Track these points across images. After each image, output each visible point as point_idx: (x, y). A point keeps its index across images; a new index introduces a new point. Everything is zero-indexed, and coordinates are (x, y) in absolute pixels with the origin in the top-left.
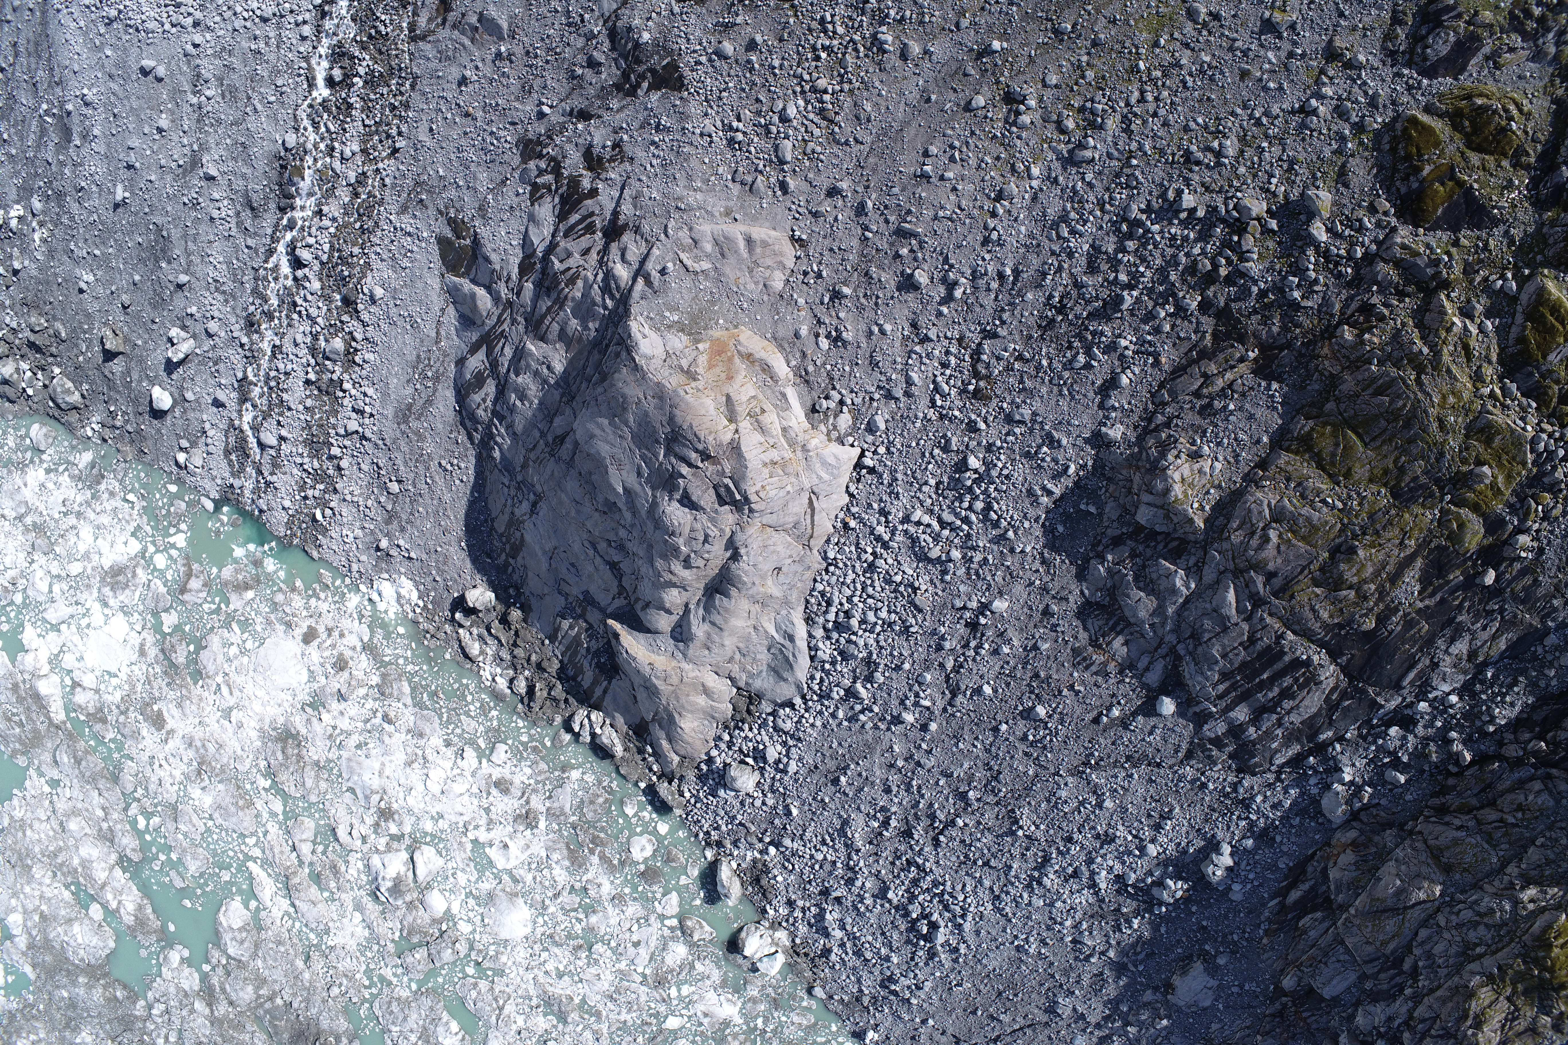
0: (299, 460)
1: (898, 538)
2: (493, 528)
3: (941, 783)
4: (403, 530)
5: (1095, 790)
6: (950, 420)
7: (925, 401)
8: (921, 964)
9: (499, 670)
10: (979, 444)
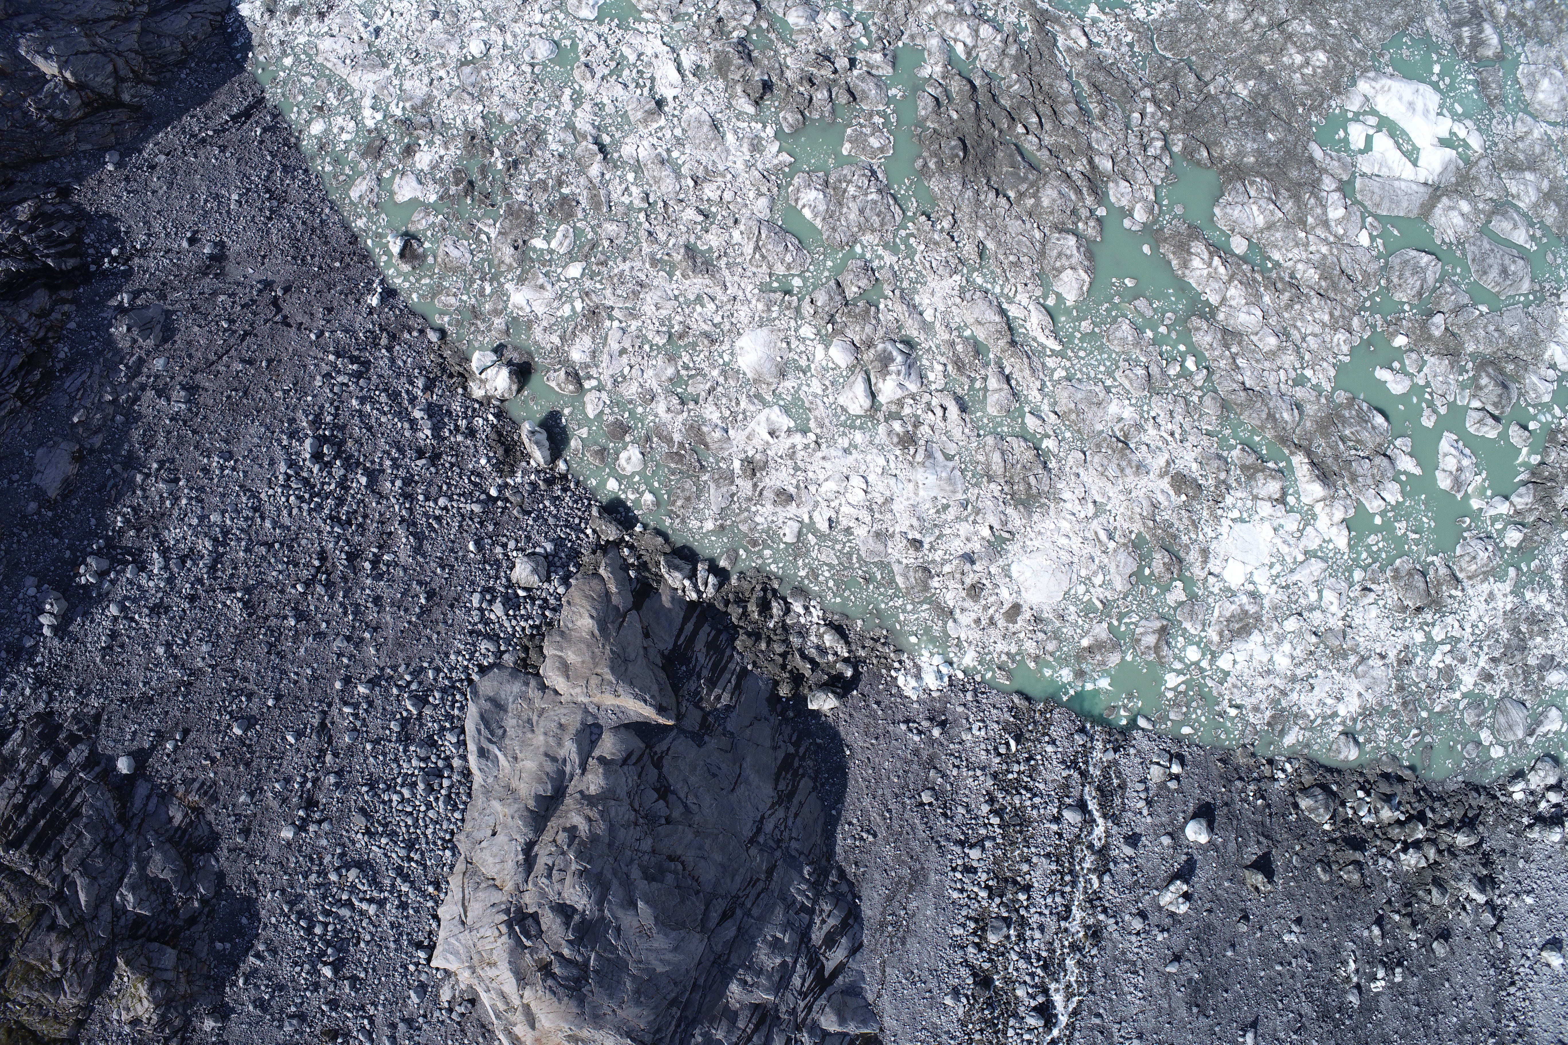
0: (1037, 800)
1: (387, 882)
2: (815, 780)
3: (324, 625)
4: (916, 752)
5: (175, 659)
6: (354, 1006)
7: (378, 1021)
8: (327, 405)
9: (802, 620)
10: (325, 989)
